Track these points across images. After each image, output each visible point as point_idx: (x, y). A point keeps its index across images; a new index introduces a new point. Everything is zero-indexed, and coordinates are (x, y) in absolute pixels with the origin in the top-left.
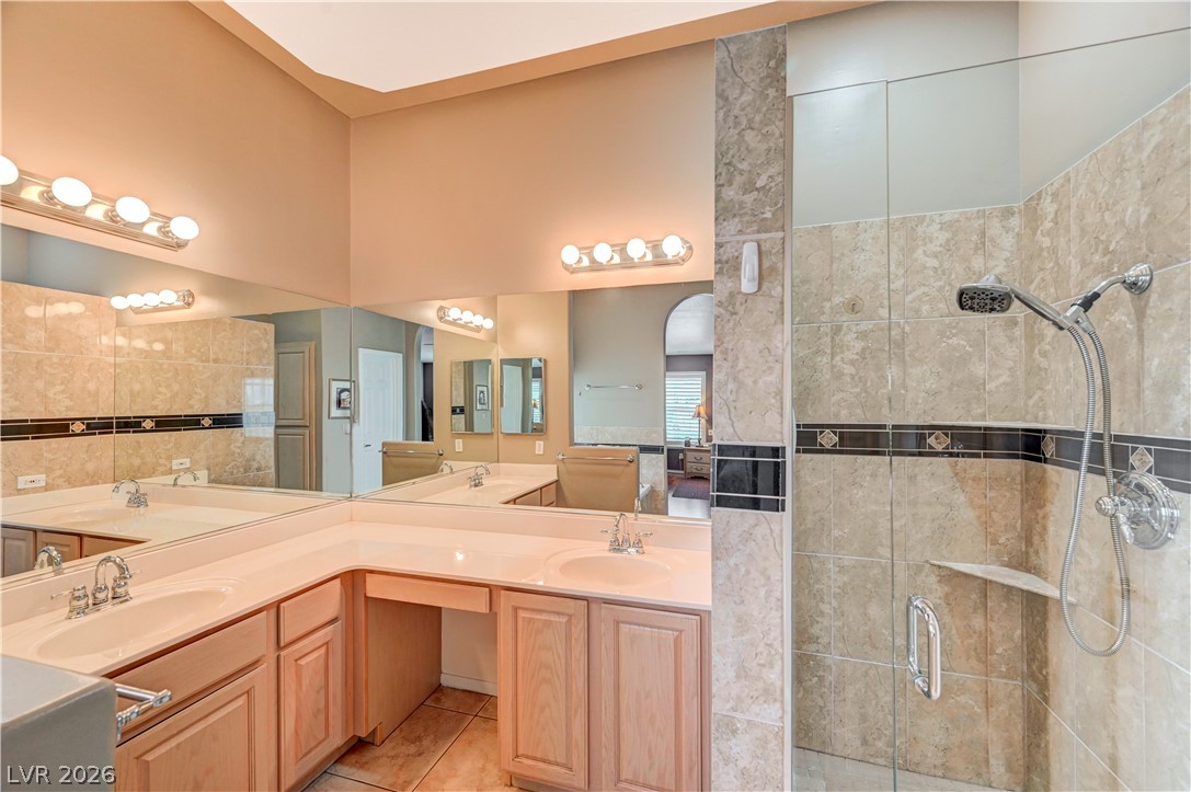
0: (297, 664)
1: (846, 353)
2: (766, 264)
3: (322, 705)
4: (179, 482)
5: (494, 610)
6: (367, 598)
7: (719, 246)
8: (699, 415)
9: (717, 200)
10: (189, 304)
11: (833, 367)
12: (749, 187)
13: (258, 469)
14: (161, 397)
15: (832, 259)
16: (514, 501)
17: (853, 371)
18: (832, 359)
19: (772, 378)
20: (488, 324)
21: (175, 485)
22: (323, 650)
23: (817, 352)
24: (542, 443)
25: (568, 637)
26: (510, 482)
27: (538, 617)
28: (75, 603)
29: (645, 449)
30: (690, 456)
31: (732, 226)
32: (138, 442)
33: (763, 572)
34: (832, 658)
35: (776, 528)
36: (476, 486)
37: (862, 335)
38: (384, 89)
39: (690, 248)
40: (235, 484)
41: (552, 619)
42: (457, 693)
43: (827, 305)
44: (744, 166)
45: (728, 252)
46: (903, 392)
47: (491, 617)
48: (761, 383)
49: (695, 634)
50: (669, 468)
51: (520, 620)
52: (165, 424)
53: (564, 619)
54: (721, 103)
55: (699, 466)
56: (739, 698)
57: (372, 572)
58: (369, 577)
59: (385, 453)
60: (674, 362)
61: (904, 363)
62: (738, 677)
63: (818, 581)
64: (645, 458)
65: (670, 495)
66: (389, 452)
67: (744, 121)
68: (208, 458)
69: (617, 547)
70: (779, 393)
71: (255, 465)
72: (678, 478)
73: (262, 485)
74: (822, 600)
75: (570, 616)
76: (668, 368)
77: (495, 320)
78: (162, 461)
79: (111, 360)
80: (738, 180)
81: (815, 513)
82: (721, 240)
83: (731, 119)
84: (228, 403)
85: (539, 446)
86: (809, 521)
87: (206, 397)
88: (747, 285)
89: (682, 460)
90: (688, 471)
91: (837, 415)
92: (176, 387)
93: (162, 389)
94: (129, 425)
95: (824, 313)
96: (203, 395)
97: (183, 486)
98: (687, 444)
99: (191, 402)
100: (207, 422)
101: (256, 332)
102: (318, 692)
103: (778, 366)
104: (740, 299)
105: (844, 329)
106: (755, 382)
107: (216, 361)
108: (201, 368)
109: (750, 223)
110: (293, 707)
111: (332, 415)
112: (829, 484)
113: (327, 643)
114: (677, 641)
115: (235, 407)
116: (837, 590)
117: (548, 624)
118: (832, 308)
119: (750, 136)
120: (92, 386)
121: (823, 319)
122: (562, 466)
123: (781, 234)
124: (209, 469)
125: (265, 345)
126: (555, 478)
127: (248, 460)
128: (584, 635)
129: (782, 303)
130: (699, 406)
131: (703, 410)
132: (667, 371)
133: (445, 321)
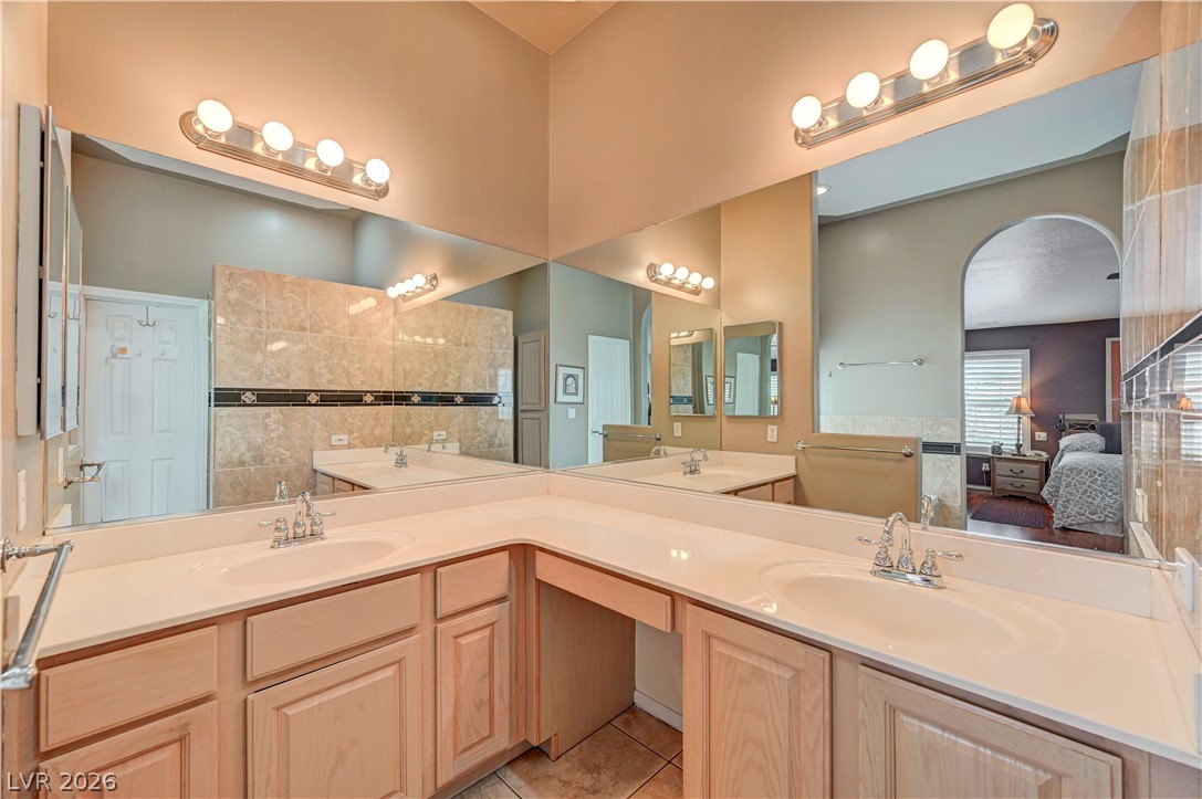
0: (456, 642)
3: (486, 697)
4: (432, 448)
5: (678, 630)
6: (539, 582)
8: (1018, 410)
10: (435, 287)
13: (500, 446)
14: (426, 376)
16: (736, 492)
20: (709, 283)
21: (429, 450)
22: (487, 632)
24: (775, 427)
25: (794, 707)
26: (731, 472)
27: (743, 658)
28: (277, 534)
29: (930, 447)
30: (1001, 468)
32: (409, 414)
36: (691, 472)
40: (481, 457)
41: (767, 668)
42: (651, 722)
47: (675, 640)
50: (968, 482)
51: (715, 660)
52: (429, 399)
55: (1018, 482)
57: (542, 550)
58: (540, 557)
59: (605, 436)
60: (979, 340)
64: (929, 461)
65: (968, 518)
66: (611, 435)
68: (460, 431)
69: (886, 568)
71: (497, 442)
72: (979, 496)
73: (502, 460)
75: (798, 672)
76: (968, 348)
77: (717, 277)
78: (426, 432)
79: (391, 343)
84: (475, 383)
85: (772, 433)
87: (459, 377)
89: (988, 473)
90: (998, 487)
92: (435, 368)
93: (426, 369)
94: (402, 399)
96: (457, 375)
97: (434, 452)
98: (997, 449)
99: (448, 381)
100: (459, 399)
101: (498, 318)
102: (481, 679)
107: (466, 345)
108: (455, 351)
110: (452, 690)
111: (559, 400)
113: (492, 624)
115: (480, 387)
117: (758, 673)
120: (378, 365)
122: (801, 457)
124: (460, 442)
125: (505, 331)
126: (792, 471)
127: (492, 437)
128: (822, 714)
130: (1019, 398)
131: (1025, 403)
132: (967, 351)
133: (657, 281)
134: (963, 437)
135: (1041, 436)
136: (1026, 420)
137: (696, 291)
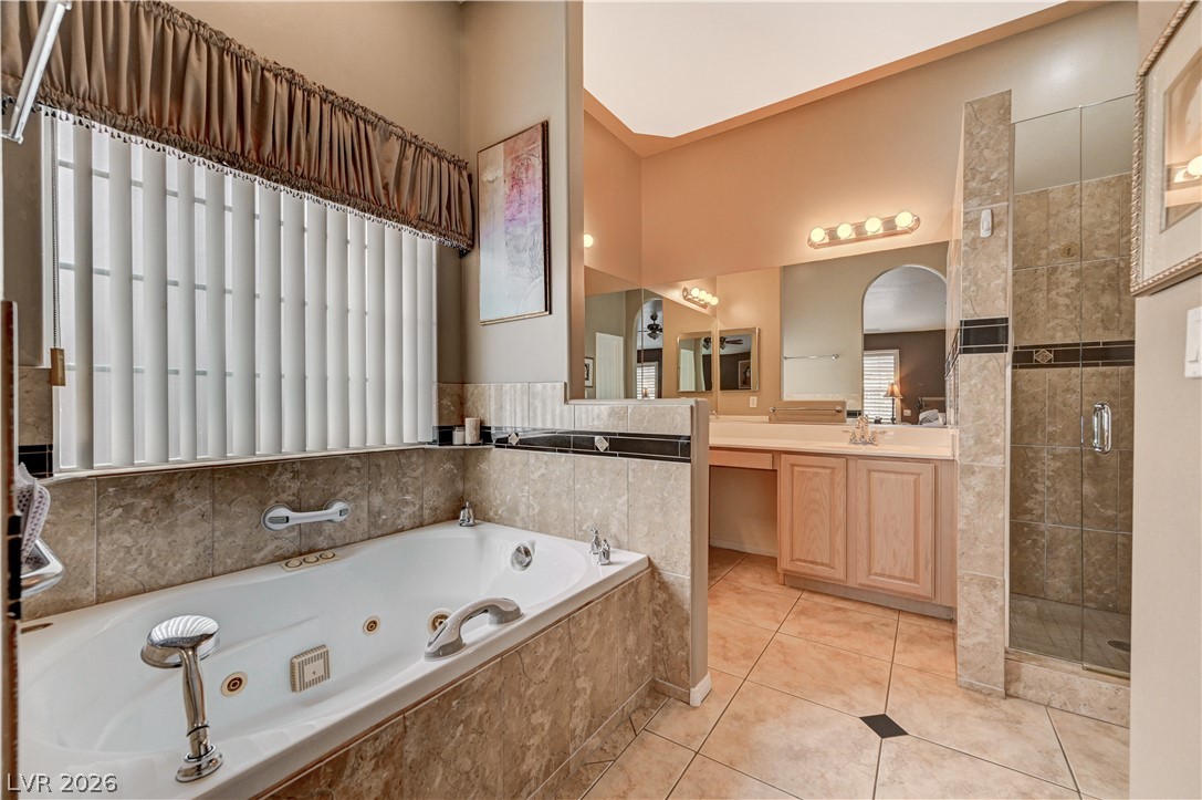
1: (1062, 288)
2: (996, 220)
5: (775, 466)
7: (966, 213)
8: (892, 394)
9: (965, 189)
11: (1048, 300)
12: (986, 179)
15: (1049, 216)
17: (1068, 301)
18: (1048, 293)
19: (1000, 281)
20: (714, 301)
23: (1034, 289)
24: (756, 398)
25: (832, 482)
27: (809, 469)
31: (974, 202)
33: (994, 386)
34: (1046, 526)
35: (1002, 362)
37: (1079, 273)
38: (672, 135)
39: (918, 220)
41: (820, 471)
43: (1045, 252)
44: (983, 169)
45: (972, 216)
46: (1117, 315)
47: (772, 475)
48: (992, 285)
49: (931, 476)
51: (795, 473)
53: (829, 471)
54: (968, 136)
56: (977, 455)
61: (1119, 292)
62: (976, 443)
63: (1032, 466)
67: (983, 145)
69: (855, 442)
70: (1005, 289)
74: (1036, 481)
75: (833, 468)
80: (979, 177)
81: (1030, 414)
82: (967, 210)
83: (974, 145)
85: (753, 401)
86: (1025, 420)
88: (984, 233)
91: (1052, 337)
95: (1040, 259)
103: (1004, 275)
104: (979, 241)
105: (1060, 269)
106: (989, 285)
109: (985, 200)
112: (1044, 391)
114: (916, 483)
116: (1051, 473)
117: (816, 474)
118: (1048, 254)
119: (986, 153)
121: (1039, 263)
123: (1006, 203)
128: (843, 481)
129: (1007, 241)
130: (893, 384)
131: (897, 389)
132: (865, 349)
133: (689, 300)
134: (863, 407)
135: (908, 412)
136: (897, 401)
137: (705, 306)
